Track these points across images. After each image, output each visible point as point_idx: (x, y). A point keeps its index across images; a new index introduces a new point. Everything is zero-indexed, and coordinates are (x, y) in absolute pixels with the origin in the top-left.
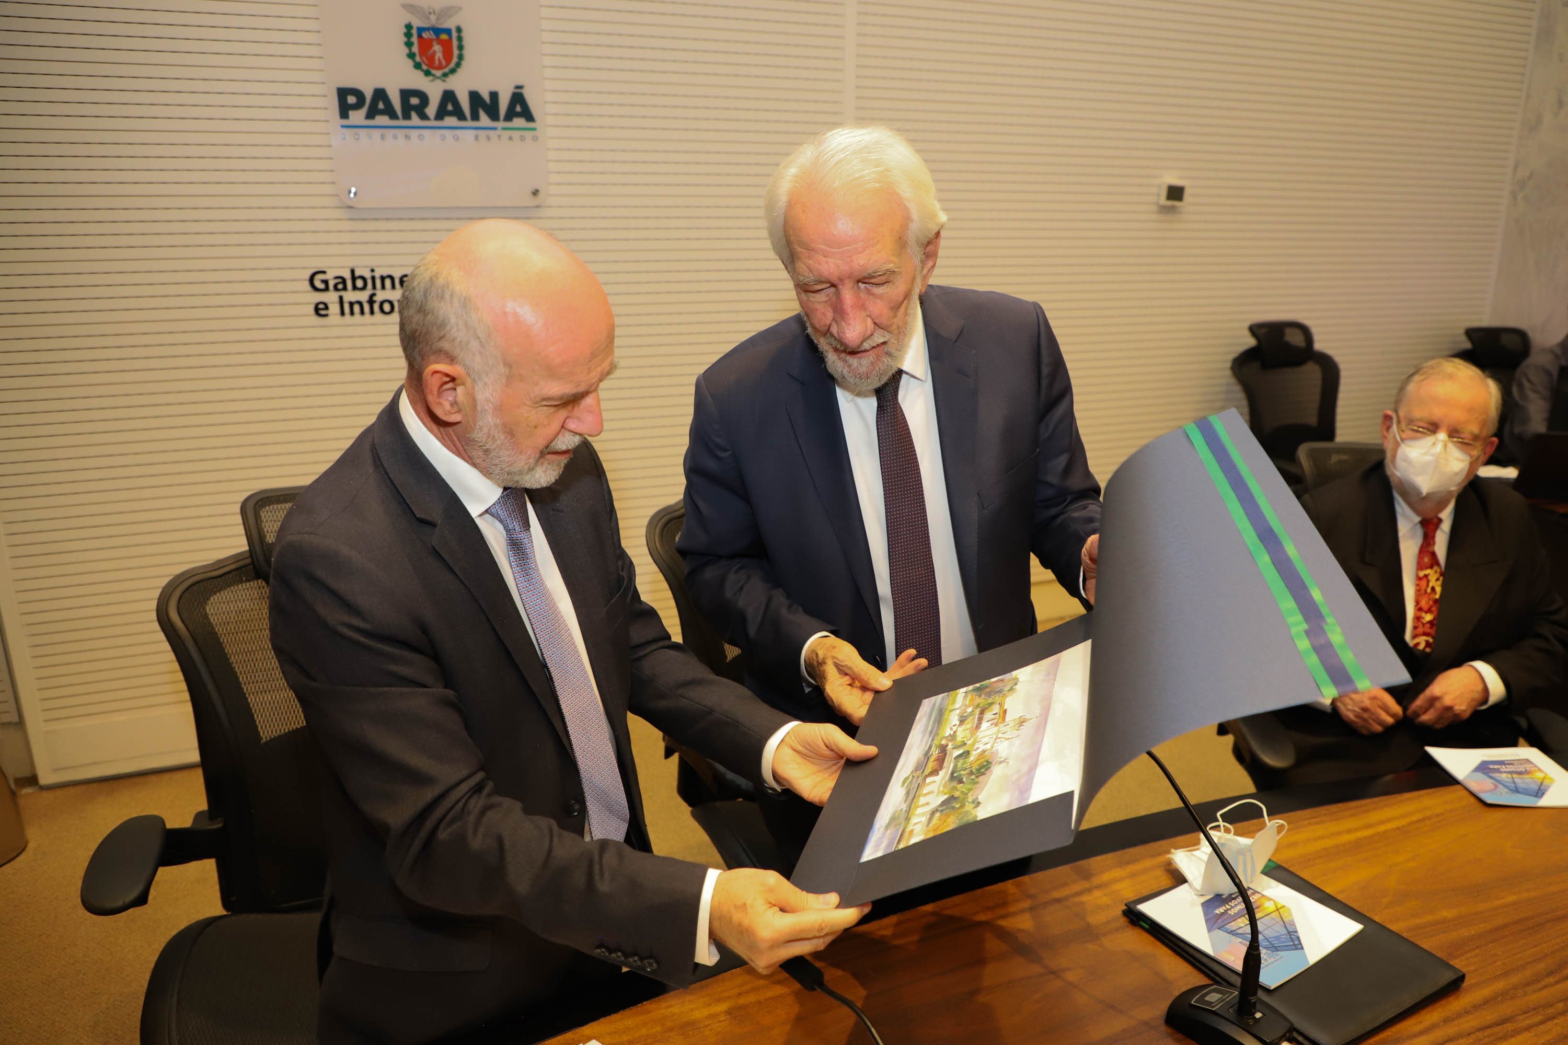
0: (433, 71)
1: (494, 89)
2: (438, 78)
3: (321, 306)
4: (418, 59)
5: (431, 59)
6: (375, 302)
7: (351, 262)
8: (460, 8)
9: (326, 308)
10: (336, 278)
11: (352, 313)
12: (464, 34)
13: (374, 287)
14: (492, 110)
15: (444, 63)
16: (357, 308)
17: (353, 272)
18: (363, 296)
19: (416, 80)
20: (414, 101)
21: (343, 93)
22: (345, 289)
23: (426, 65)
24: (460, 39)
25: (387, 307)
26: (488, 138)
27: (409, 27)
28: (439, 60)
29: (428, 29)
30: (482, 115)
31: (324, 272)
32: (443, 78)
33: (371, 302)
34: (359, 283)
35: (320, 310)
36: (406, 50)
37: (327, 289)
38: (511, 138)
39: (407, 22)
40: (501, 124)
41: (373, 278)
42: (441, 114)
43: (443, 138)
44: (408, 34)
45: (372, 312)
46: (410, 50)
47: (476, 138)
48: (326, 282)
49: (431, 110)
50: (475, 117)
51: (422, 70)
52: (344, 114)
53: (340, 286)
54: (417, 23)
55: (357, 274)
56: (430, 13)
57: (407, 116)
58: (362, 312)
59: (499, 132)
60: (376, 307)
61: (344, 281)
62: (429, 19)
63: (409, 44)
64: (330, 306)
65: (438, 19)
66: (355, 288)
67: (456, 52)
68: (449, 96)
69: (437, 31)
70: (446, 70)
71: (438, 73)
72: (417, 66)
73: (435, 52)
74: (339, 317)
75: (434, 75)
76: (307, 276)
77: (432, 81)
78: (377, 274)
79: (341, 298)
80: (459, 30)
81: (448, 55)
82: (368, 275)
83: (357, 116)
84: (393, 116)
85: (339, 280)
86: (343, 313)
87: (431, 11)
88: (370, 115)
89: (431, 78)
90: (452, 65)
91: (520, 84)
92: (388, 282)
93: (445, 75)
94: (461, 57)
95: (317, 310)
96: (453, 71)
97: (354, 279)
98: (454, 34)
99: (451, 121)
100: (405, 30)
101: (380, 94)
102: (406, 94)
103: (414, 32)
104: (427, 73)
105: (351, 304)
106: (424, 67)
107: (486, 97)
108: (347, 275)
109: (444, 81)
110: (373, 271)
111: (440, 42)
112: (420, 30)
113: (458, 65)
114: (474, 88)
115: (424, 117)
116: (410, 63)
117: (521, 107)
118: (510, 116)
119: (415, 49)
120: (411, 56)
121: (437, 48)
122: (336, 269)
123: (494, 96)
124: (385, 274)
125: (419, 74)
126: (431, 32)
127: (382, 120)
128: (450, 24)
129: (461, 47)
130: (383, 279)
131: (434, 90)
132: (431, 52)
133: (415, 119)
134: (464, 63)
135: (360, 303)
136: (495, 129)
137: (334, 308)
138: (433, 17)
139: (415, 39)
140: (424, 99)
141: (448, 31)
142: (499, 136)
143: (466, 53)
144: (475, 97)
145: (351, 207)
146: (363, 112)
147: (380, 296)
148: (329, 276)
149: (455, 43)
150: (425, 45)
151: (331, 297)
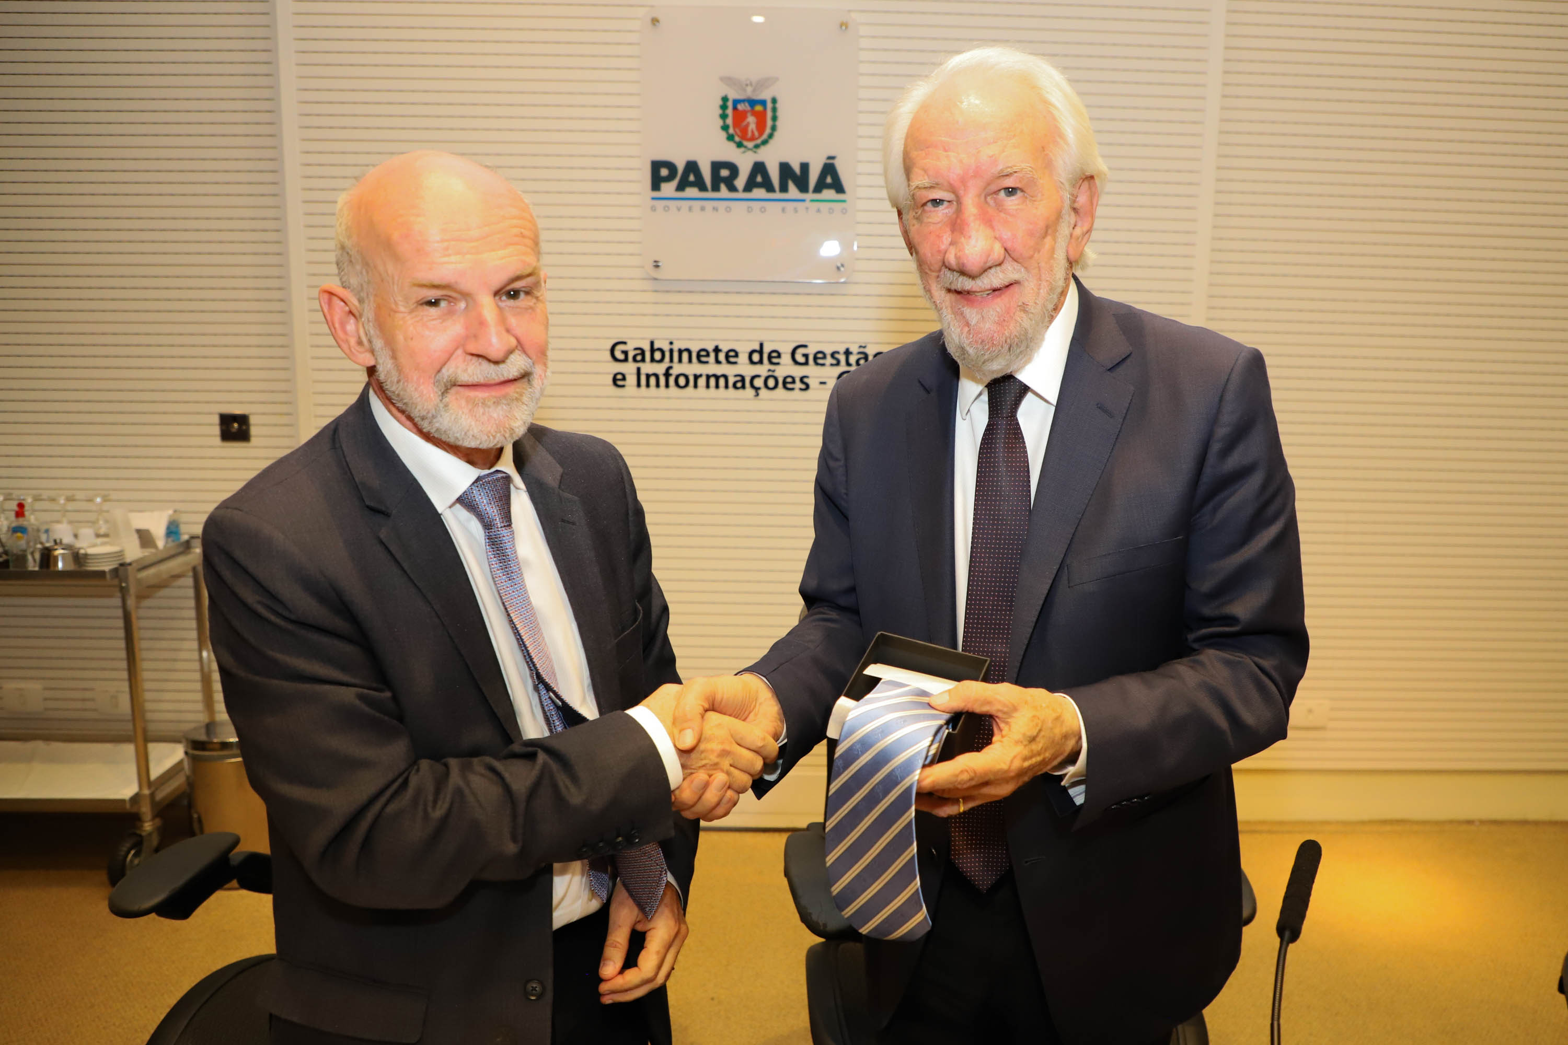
0: (745, 143)
1: (805, 160)
2: (749, 149)
3: (619, 377)
4: (731, 131)
5: (744, 131)
6: (671, 375)
7: (651, 334)
8: (777, 79)
9: (624, 379)
10: (636, 349)
11: (648, 385)
12: (778, 105)
13: (671, 360)
14: (802, 183)
15: (756, 134)
16: (653, 380)
17: (652, 343)
18: (660, 369)
19: (728, 152)
20: (725, 173)
21: (656, 166)
22: (643, 360)
23: (739, 136)
24: (774, 110)
25: (682, 381)
26: (796, 210)
27: (725, 99)
28: (753, 132)
29: (743, 101)
30: (791, 186)
31: (625, 343)
32: (754, 150)
33: (667, 375)
34: (658, 356)
35: (618, 380)
36: (720, 122)
37: (626, 360)
38: (818, 211)
39: (723, 95)
40: (810, 196)
41: (671, 351)
42: (749, 187)
43: (750, 210)
44: (724, 107)
45: (667, 386)
46: (724, 122)
47: (783, 210)
48: (625, 353)
49: (740, 182)
50: (784, 188)
51: (735, 142)
52: (656, 186)
53: (639, 358)
54: (733, 95)
55: (656, 346)
56: (747, 85)
57: (716, 188)
58: (658, 385)
59: (807, 204)
60: (672, 380)
61: (643, 353)
62: (745, 90)
63: (724, 116)
64: (628, 377)
65: (754, 90)
66: (653, 360)
67: (769, 123)
68: (759, 168)
69: (752, 103)
70: (759, 141)
71: (750, 145)
72: (730, 138)
73: (748, 124)
74: (635, 388)
75: (746, 147)
76: (609, 346)
77: (744, 152)
78: (676, 347)
79: (639, 370)
80: (774, 101)
81: (761, 126)
82: (666, 348)
83: (668, 189)
84: (703, 188)
85: (639, 352)
86: (639, 385)
87: (748, 82)
88: (681, 187)
89: (742, 149)
90: (765, 136)
91: (832, 154)
92: (685, 356)
93: (757, 146)
94: (774, 128)
95: (615, 380)
96: (765, 142)
97: (653, 351)
98: (769, 105)
99: (759, 193)
100: (720, 103)
101: (692, 167)
102: (716, 166)
103: (730, 104)
104: (739, 145)
105: (648, 376)
106: (737, 139)
107: (797, 169)
108: (647, 348)
109: (755, 152)
110: (671, 343)
111: (755, 114)
112: (736, 102)
113: (771, 136)
114: (784, 160)
115: (732, 188)
116: (723, 135)
117: (832, 178)
118: (819, 188)
119: (729, 121)
120: (725, 128)
121: (751, 120)
122: (637, 340)
123: (805, 167)
124: (683, 348)
125: (732, 145)
126: (747, 104)
127: (692, 192)
128: (766, 95)
129: (774, 118)
130: (680, 352)
131: (745, 162)
132: (744, 123)
133: (724, 191)
134: (776, 134)
135: (657, 376)
136: (803, 201)
137: (631, 380)
138: (749, 89)
139: (730, 111)
140: (734, 170)
141: (763, 103)
142: (807, 208)
143: (779, 123)
144: (785, 168)
145: (656, 279)
146: (674, 183)
147: (677, 369)
148: (630, 347)
149: (769, 114)
150: (739, 117)
151: (629, 369)
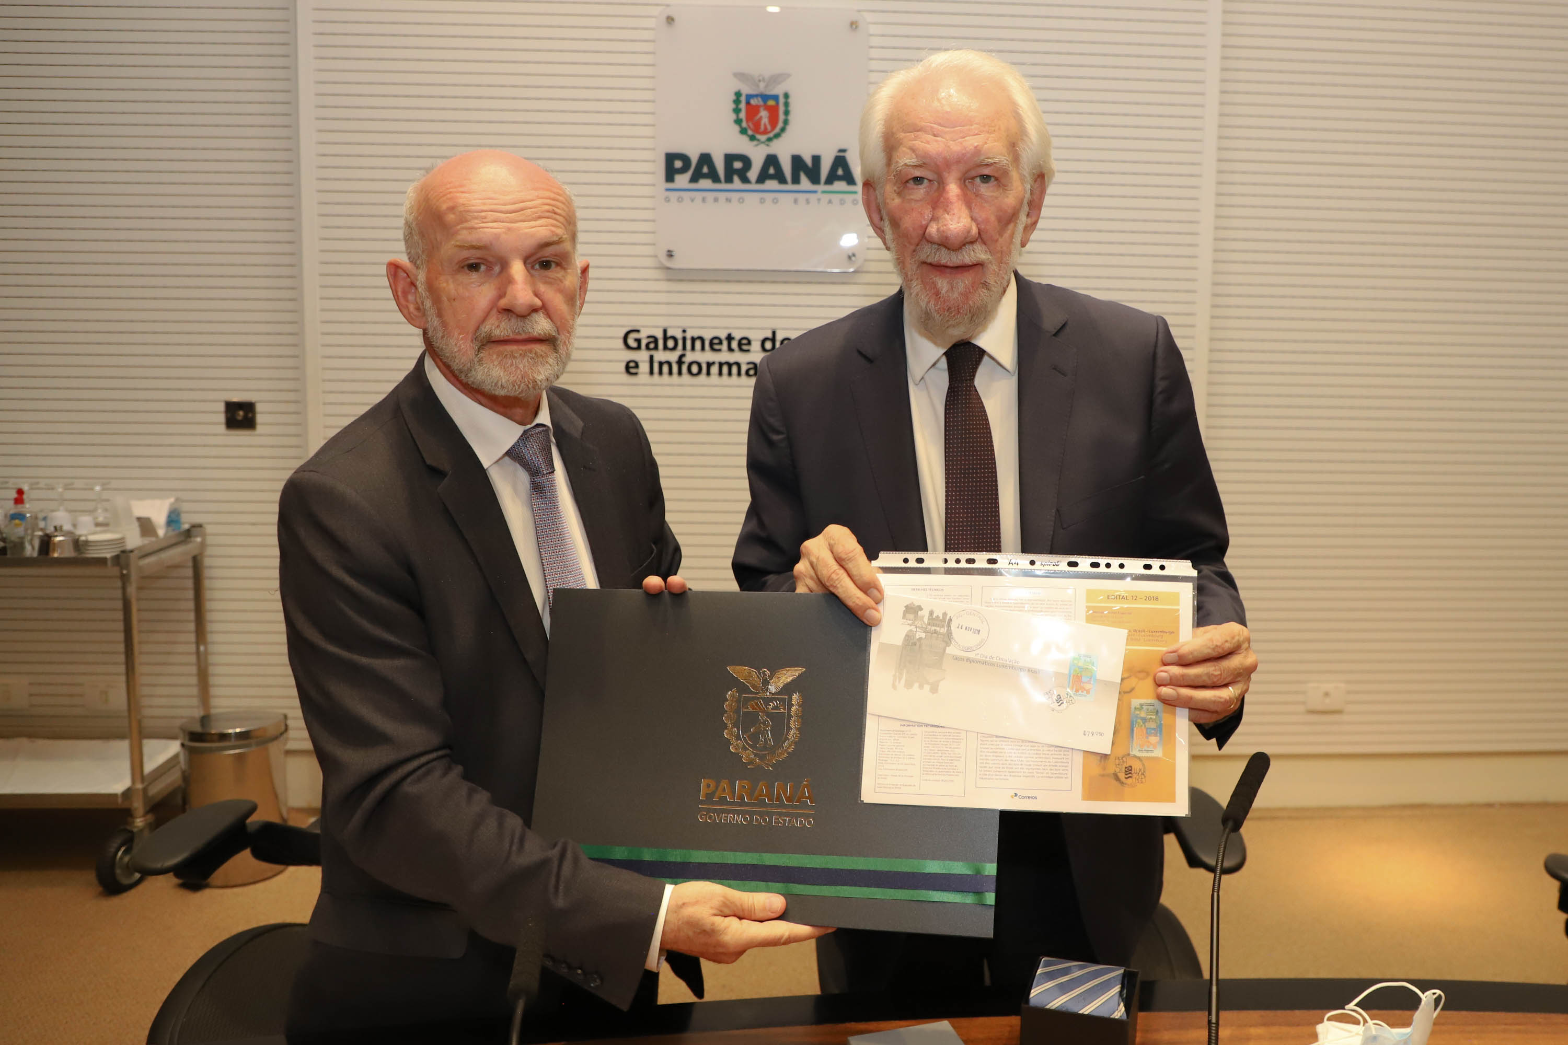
0: (758, 136)
1: (816, 153)
2: (763, 143)
3: (632, 364)
4: (744, 124)
5: (757, 126)
6: (684, 362)
7: (663, 322)
8: (789, 75)
9: (637, 366)
10: (649, 337)
11: (661, 373)
12: (791, 100)
13: (684, 348)
14: (814, 175)
15: (769, 128)
16: (665, 368)
17: (665, 331)
18: (673, 357)
19: (741, 145)
20: (738, 165)
21: (670, 158)
22: (656, 348)
23: (751, 129)
24: (787, 104)
25: (695, 369)
26: (808, 201)
27: (738, 94)
28: (765, 125)
29: (757, 96)
30: (803, 178)
31: (638, 331)
32: (767, 143)
33: (680, 362)
34: (671, 344)
35: (631, 368)
36: (734, 116)
37: (639, 348)
38: (830, 202)
39: (736, 90)
40: (821, 187)
41: (684, 339)
42: (762, 178)
43: (762, 201)
44: (737, 101)
45: (680, 373)
46: (738, 116)
47: (796, 201)
48: (638, 341)
49: (753, 174)
50: (796, 180)
51: (748, 136)
52: (670, 177)
53: (652, 346)
54: (746, 90)
55: (669, 334)
56: (760, 81)
57: (729, 180)
58: (670, 373)
59: (819, 195)
60: (684, 368)
61: (656, 340)
62: (758, 86)
63: (737, 111)
64: (641, 365)
65: (767, 86)
66: (665, 347)
67: (782, 117)
68: (772, 160)
69: (765, 98)
70: (771, 135)
71: (763, 138)
72: (743, 131)
73: (761, 118)
74: (648, 376)
75: (758, 140)
76: (622, 334)
77: (757, 145)
78: (689, 335)
79: (651, 357)
80: (786, 96)
81: (774, 120)
82: (679, 335)
83: (682, 180)
84: (716, 179)
85: (651, 340)
86: (651, 372)
87: (761, 78)
88: (694, 179)
89: (755, 143)
90: (777, 130)
91: (843, 147)
92: (698, 344)
93: (770, 140)
94: (786, 122)
95: (627, 368)
96: (777, 136)
97: (666, 338)
98: (782, 100)
99: (772, 184)
100: (734, 97)
101: (706, 159)
102: (730, 159)
103: (743, 99)
104: (752, 138)
105: (661, 364)
106: (750, 132)
107: (809, 162)
108: (660, 335)
109: (768, 145)
110: (684, 331)
111: (768, 108)
112: (749, 97)
113: (783, 130)
114: (796, 153)
115: (745, 180)
116: (737, 128)
117: (843, 170)
118: (830, 180)
119: (743, 115)
120: (738, 121)
121: (764, 114)
122: (650, 328)
123: (816, 159)
124: (696, 335)
125: (745, 139)
126: (760, 99)
127: (705, 183)
128: (778, 90)
129: (787, 113)
130: (693, 340)
131: (757, 155)
132: (757, 117)
133: (737, 183)
134: (789, 128)
135: (669, 364)
136: (815, 192)
137: (644, 367)
138: (762, 85)
139: (743, 106)
140: (747, 162)
141: (776, 98)
142: (819, 200)
143: (791, 117)
144: (797, 161)
145: (668, 268)
146: (688, 175)
147: (690, 357)
148: (643, 335)
149: (782, 109)
150: (752, 111)
151: (642, 356)
